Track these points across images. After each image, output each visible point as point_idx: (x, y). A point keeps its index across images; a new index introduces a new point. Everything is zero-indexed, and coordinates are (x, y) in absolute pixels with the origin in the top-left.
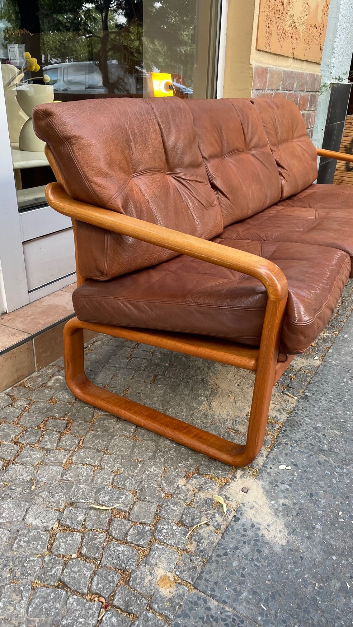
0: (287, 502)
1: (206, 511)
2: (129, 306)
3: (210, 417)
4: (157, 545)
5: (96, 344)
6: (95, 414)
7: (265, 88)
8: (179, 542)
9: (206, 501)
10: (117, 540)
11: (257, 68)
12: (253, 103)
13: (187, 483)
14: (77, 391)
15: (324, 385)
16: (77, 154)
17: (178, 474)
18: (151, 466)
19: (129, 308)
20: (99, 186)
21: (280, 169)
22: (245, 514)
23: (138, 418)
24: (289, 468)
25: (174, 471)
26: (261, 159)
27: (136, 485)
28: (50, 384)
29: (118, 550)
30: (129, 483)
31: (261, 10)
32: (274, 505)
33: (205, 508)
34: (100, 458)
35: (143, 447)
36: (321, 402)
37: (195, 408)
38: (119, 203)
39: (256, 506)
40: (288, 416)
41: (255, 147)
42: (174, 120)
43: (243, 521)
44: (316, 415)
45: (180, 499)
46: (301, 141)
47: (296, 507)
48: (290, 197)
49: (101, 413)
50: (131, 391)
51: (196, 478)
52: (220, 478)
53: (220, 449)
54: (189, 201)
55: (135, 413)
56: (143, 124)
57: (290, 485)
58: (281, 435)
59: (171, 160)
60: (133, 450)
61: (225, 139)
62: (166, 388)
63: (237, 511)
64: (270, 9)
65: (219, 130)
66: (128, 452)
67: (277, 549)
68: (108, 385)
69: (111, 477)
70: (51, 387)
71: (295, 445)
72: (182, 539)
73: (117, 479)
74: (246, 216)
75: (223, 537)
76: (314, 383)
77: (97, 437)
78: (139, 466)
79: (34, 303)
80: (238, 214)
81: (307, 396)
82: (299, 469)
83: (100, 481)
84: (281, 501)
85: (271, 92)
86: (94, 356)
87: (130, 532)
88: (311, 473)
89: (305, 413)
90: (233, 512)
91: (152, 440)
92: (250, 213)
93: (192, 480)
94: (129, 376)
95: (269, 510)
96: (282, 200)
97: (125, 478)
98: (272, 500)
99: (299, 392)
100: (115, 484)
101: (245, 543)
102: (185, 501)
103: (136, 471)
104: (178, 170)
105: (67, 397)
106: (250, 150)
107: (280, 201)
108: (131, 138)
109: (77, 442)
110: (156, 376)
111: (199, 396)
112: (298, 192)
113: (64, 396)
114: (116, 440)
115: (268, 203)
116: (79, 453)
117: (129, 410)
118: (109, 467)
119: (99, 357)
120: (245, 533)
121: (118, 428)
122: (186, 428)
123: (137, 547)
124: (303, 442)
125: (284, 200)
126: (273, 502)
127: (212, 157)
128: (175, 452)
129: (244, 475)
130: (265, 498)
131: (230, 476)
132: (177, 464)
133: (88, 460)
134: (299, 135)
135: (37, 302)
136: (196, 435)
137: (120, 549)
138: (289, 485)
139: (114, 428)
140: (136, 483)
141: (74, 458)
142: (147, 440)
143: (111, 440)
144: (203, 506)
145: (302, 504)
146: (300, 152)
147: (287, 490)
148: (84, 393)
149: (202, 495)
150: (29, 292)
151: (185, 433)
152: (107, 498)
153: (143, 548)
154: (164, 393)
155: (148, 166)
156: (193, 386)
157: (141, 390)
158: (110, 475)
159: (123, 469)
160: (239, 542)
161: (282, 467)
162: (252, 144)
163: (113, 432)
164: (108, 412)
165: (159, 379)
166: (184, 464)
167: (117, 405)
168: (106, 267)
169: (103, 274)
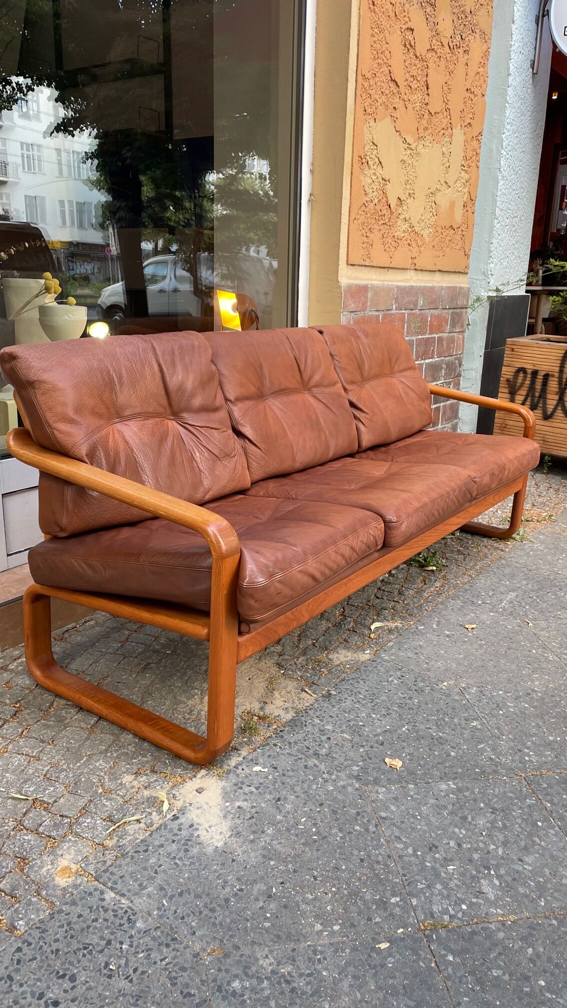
0: (244, 805)
1: (144, 808)
2: (83, 565)
3: (195, 712)
4: (70, 837)
5: (87, 624)
6: (55, 704)
7: (366, 308)
8: (98, 835)
9: (148, 799)
10: (27, 830)
11: (349, 287)
12: (321, 332)
13: (134, 780)
14: (38, 673)
15: (360, 683)
16: (41, 399)
17: (127, 770)
18: (99, 760)
19: (83, 568)
20: (62, 433)
21: (357, 413)
22: (188, 814)
23: (100, 707)
24: (266, 770)
25: (124, 767)
26: (324, 401)
27: (72, 779)
28: (11, 667)
29: (24, 839)
30: (65, 776)
31: (352, 218)
32: (227, 807)
33: (143, 806)
34: (41, 749)
35: (98, 740)
36: (345, 702)
37: (181, 702)
38: (83, 451)
39: (205, 806)
40: (295, 715)
41: (316, 386)
42: (183, 359)
43: (182, 820)
44: (330, 716)
45: (118, 795)
46: (406, 377)
47: (254, 810)
48: (377, 447)
49: (63, 702)
50: (110, 679)
51: (147, 775)
52: (177, 777)
53: (186, 744)
55: (99, 701)
57: (257, 788)
58: (274, 736)
60: (85, 742)
61: (268, 378)
62: (155, 678)
63: (179, 811)
64: (368, 215)
65: (256, 368)
66: (77, 745)
67: (210, 850)
68: (83, 672)
69: (46, 769)
70: (12, 671)
71: (286, 747)
72: (102, 834)
73: (52, 771)
74: (291, 470)
75: (151, 835)
76: (349, 680)
77: (46, 726)
78: (84, 760)
79: (14, 570)
80: (276, 468)
81: (330, 694)
82: (277, 772)
83: (31, 771)
84: (238, 804)
85: (377, 313)
86: (79, 638)
87: (45, 823)
88: (290, 777)
89: (318, 713)
90: (175, 811)
91: (112, 734)
92: (298, 465)
93: (142, 777)
95: (219, 811)
96: (357, 452)
97: (62, 770)
98: (227, 802)
99: (323, 690)
100: (48, 776)
101: (173, 841)
102: (123, 797)
103: (78, 764)
104: (185, 415)
105: (27, 682)
106: (309, 390)
108: (116, 380)
109: (20, 730)
110: (149, 664)
111: (192, 689)
113: (25, 681)
114: (68, 731)
115: (331, 454)
116: (19, 742)
117: (92, 698)
118: (48, 758)
119: (84, 639)
120: (179, 833)
121: (76, 719)
122: (153, 720)
123: (48, 839)
124: (297, 744)
125: (365, 451)
126: (228, 804)
127: (238, 399)
128: (134, 747)
129: (206, 775)
130: (219, 800)
131: (189, 775)
132: (132, 759)
133: (25, 750)
134: (401, 368)
135: (18, 568)
136: (162, 728)
137: (26, 838)
138: (256, 788)
139: (71, 718)
140: (73, 777)
141: (10, 747)
142: (106, 733)
143: (62, 731)
144: (143, 803)
145: (262, 808)
146: (401, 390)
147: (252, 793)
148: (46, 677)
149: (146, 793)
150: (8, 555)
151: (149, 725)
152: (32, 789)
153: (54, 839)
154: (150, 684)
155: (138, 410)
156: (190, 677)
157: (123, 680)
158: (46, 766)
159: (63, 761)
160: (167, 840)
161: (257, 768)
162: (312, 383)
163: (69, 722)
164: (68, 700)
165: (151, 668)
166: (139, 761)
167: (86, 695)
168: (64, 521)
169: (62, 530)
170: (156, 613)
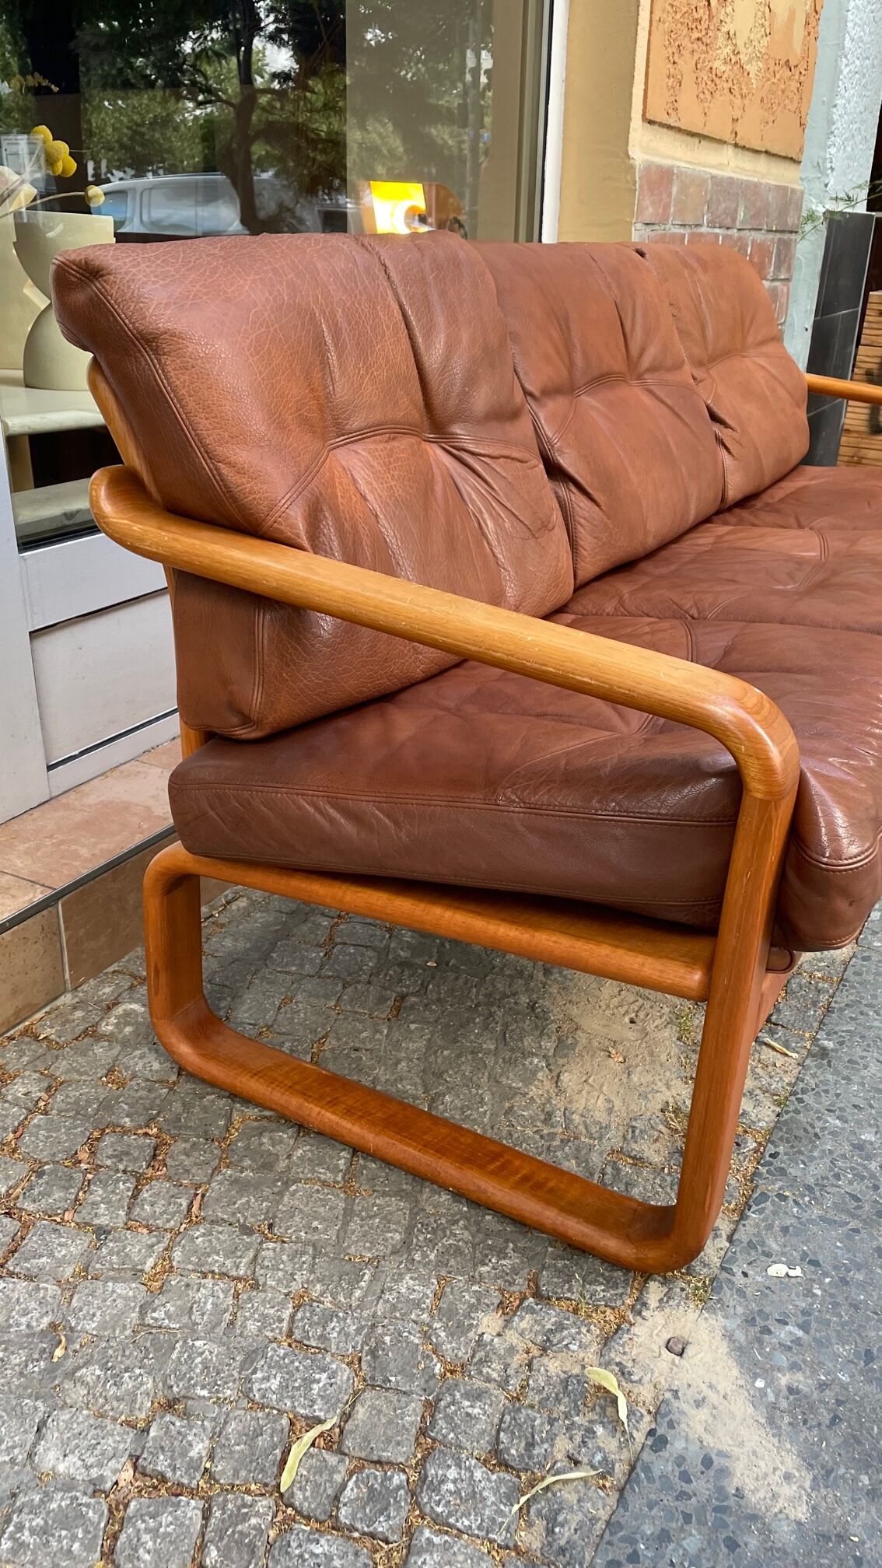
0: (802, 1381)
1: (567, 1416)
2: (331, 811)
3: (558, 1117)
4: (427, 1533)
5: (234, 907)
6: (236, 1117)
7: (667, 220)
8: (493, 1520)
9: (565, 1382)
10: (308, 1518)
11: (648, 168)
12: (642, 254)
13: (505, 1327)
14: (185, 1049)
15: (868, 1015)
16: (174, 377)
17: (478, 1300)
18: (400, 1277)
19: (331, 820)
20: (241, 472)
21: (717, 428)
22: (683, 1426)
23: (356, 1129)
24: (798, 1272)
25: (467, 1290)
26: (669, 402)
27: (360, 1339)
28: (107, 1027)
29: (313, 1554)
30: (339, 1333)
31: (656, 17)
32: (762, 1392)
33: (562, 1408)
34: (251, 1254)
35: (375, 1216)
36: (866, 1067)
37: (515, 1092)
38: (296, 520)
39: (713, 1397)
40: (778, 1109)
41: (652, 369)
42: (443, 294)
43: (678, 1446)
44: (855, 1106)
45: (488, 1380)
46: (767, 356)
47: (829, 1395)
48: (746, 501)
49: (253, 1112)
50: (334, 1042)
51: (532, 1311)
52: (602, 1308)
53: (598, 1220)
54: (486, 516)
55: (349, 1113)
56: (359, 304)
57: (805, 1327)
58: (763, 1170)
59: (437, 400)
60: (345, 1224)
61: (578, 346)
62: (432, 1033)
63: (656, 1415)
64: (678, 17)
65: (562, 322)
66: (332, 1234)
67: (785, 1534)
68: (269, 1027)
69: (286, 1314)
70: (110, 1038)
71: (807, 1199)
72: (500, 1513)
73: (302, 1319)
74: (641, 552)
75: (621, 1500)
76: (841, 1010)
77: (240, 1186)
78: (366, 1277)
79: (64, 800)
80: (624, 547)
81: (824, 1049)
82: (826, 1274)
83: (252, 1327)
84: (784, 1380)
85: (682, 231)
86: (228, 943)
87: (348, 1492)
88: (862, 1286)
89: (826, 1101)
90: (647, 1418)
91: (400, 1193)
92: (651, 542)
93: (522, 1318)
94: (327, 997)
95: (750, 1409)
96: (726, 509)
97: (330, 1316)
98: (755, 1376)
99: (802, 1038)
100: (297, 1335)
101: (687, 1518)
102: (503, 1384)
103: (358, 1293)
104: (457, 429)
105: (156, 1066)
106: (639, 377)
107: (718, 512)
108: (329, 340)
109: (185, 1204)
110: (402, 997)
111: (524, 1057)
112: (762, 488)
113: (146, 1064)
114: (295, 1197)
115: (692, 517)
116: (193, 1239)
117: (332, 1104)
118: (279, 1281)
119: (241, 945)
120: (686, 1487)
121: (300, 1158)
122: (496, 1156)
123: (368, 1542)
124: (827, 1189)
125: (730, 509)
126: (760, 1383)
127: (549, 392)
128: (466, 1228)
129: (669, 1296)
130: (735, 1372)
131: (629, 1301)
132: (475, 1266)
133: (217, 1262)
134: (760, 338)
135: (72, 795)
136: (525, 1179)
137: (318, 1550)
138: (801, 1327)
139: (289, 1156)
140: (358, 1331)
141: (177, 1255)
142: (384, 1194)
143: (281, 1194)
144: (558, 1400)
145: (844, 1387)
146: (763, 382)
147: (797, 1341)
148: (204, 1056)
149: (554, 1366)
150: (50, 768)
151: (492, 1173)
152: (274, 1384)
153: (387, 1542)
154: (428, 1048)
155: (377, 416)
156: (506, 1025)
157: (363, 1041)
158: (282, 1305)
159: (318, 1287)
160: (670, 1516)
161: (778, 1270)
162: (646, 362)
163: (289, 1168)
164: (271, 1109)
165: (412, 1007)
166: (494, 1268)
167: (297, 1091)
168: (255, 699)
169: (246, 720)
170: (537, 927)
